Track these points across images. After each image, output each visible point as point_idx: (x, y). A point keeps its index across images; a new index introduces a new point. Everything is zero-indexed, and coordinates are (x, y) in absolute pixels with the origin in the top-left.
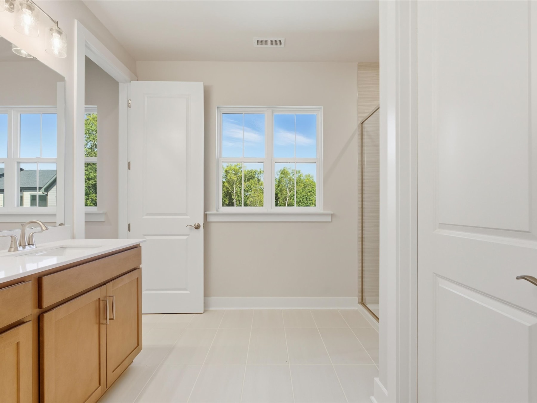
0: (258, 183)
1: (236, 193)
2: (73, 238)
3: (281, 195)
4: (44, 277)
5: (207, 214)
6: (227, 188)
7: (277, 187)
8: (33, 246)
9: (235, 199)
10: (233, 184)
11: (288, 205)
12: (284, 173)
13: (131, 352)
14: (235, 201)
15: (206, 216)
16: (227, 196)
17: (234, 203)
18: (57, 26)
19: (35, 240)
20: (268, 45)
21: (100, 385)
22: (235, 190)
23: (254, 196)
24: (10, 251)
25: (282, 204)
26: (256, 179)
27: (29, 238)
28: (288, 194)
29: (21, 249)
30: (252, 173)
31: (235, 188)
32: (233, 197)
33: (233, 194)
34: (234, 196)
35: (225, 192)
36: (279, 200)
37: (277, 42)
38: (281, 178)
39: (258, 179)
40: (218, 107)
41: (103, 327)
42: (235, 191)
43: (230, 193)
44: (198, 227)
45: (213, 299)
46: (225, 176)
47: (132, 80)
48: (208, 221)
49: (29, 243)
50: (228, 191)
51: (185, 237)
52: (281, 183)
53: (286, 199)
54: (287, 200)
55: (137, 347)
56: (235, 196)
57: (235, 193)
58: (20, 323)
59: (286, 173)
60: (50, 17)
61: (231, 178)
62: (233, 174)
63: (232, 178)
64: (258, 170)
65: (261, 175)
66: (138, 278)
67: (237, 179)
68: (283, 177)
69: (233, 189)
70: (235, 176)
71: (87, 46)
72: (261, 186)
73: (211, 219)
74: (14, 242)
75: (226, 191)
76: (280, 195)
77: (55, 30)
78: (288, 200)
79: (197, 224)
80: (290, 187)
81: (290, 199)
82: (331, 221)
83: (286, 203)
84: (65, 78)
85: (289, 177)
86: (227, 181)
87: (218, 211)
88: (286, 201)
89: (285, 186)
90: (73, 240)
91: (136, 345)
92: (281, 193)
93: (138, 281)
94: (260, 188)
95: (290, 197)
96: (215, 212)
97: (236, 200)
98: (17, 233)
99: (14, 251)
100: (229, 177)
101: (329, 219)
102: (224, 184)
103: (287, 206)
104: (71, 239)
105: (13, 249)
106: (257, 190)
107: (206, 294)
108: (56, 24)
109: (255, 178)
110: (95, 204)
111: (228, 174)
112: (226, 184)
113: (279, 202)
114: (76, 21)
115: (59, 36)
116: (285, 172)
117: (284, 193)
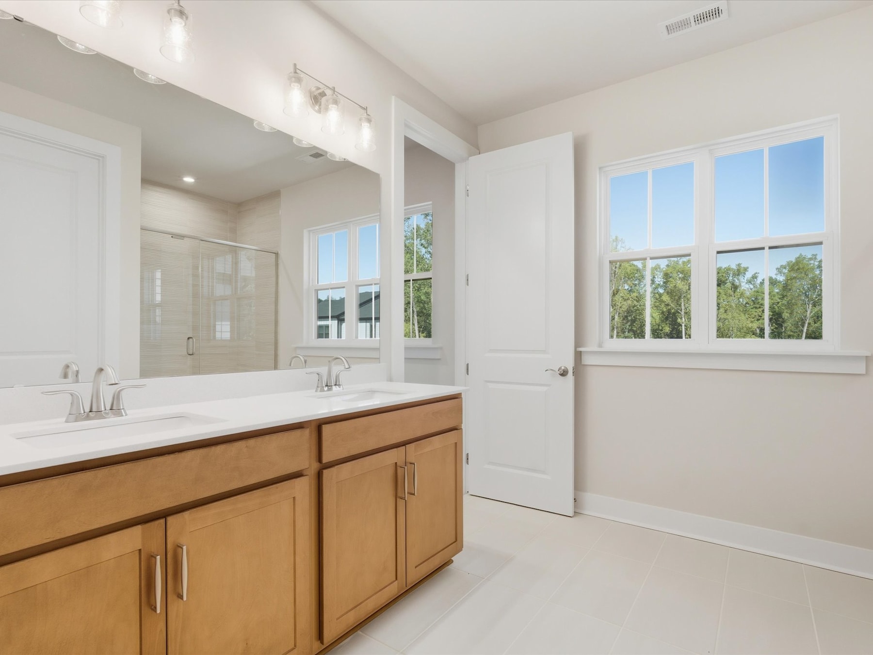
0: (734, 293)
1: (686, 313)
2: (390, 379)
3: (791, 314)
4: (323, 426)
5: (581, 351)
6: (668, 305)
7: (780, 299)
8: (340, 387)
9: (683, 325)
10: (680, 298)
11: (809, 337)
12: (798, 269)
13: (444, 547)
14: (683, 327)
15: (578, 356)
16: (667, 319)
17: (682, 331)
18: (367, 113)
19: (342, 380)
20: (691, 26)
21: (396, 579)
22: (683, 308)
23: (725, 319)
24: (316, 391)
25: (792, 333)
26: (729, 285)
27: (336, 377)
28: (809, 312)
29: (326, 389)
30: (721, 275)
31: (684, 305)
32: (679, 320)
33: (679, 315)
34: (681, 318)
35: (663, 313)
36: (785, 325)
37: (711, 14)
38: (791, 279)
39: (733, 284)
40: (600, 168)
41: (401, 503)
42: (683, 311)
43: (674, 314)
44: (564, 373)
45: (590, 498)
46: (664, 283)
47: (471, 154)
48: (582, 364)
49: (336, 383)
50: (669, 311)
51: (545, 389)
52: (790, 290)
53: (804, 323)
54: (806, 325)
55: (454, 543)
56: (683, 319)
57: (683, 313)
58: (298, 475)
59: (803, 268)
60: (357, 104)
61: (675, 286)
62: (680, 278)
63: (677, 286)
64: (734, 267)
65: (741, 278)
66: (456, 443)
67: (688, 287)
68: (795, 278)
69: (680, 305)
70: (683, 283)
71: (407, 126)
72: (740, 298)
73: (587, 360)
74: (320, 380)
75: (665, 310)
76: (788, 315)
77: (364, 119)
78: (809, 324)
79: (563, 368)
80: (814, 296)
81: (815, 323)
82: (864, 372)
83: (802, 331)
84: (380, 176)
85: (811, 276)
86: (668, 293)
87: (601, 347)
88: (803, 326)
89: (799, 295)
90: (389, 382)
91: (454, 540)
92: (789, 311)
93: (457, 447)
94: (739, 301)
95: (815, 318)
96: (595, 348)
97: (685, 326)
98: (324, 370)
99: (320, 391)
100: (671, 286)
101: (860, 368)
102: (661, 298)
103: (805, 338)
104: (387, 381)
105: (319, 389)
106: (731, 306)
107: (579, 485)
108: (365, 111)
109: (726, 283)
110: (429, 335)
111: (669, 280)
112: (666, 298)
113: (786, 328)
114: (393, 97)
115: (368, 125)
116: (801, 266)
117: (798, 310)
